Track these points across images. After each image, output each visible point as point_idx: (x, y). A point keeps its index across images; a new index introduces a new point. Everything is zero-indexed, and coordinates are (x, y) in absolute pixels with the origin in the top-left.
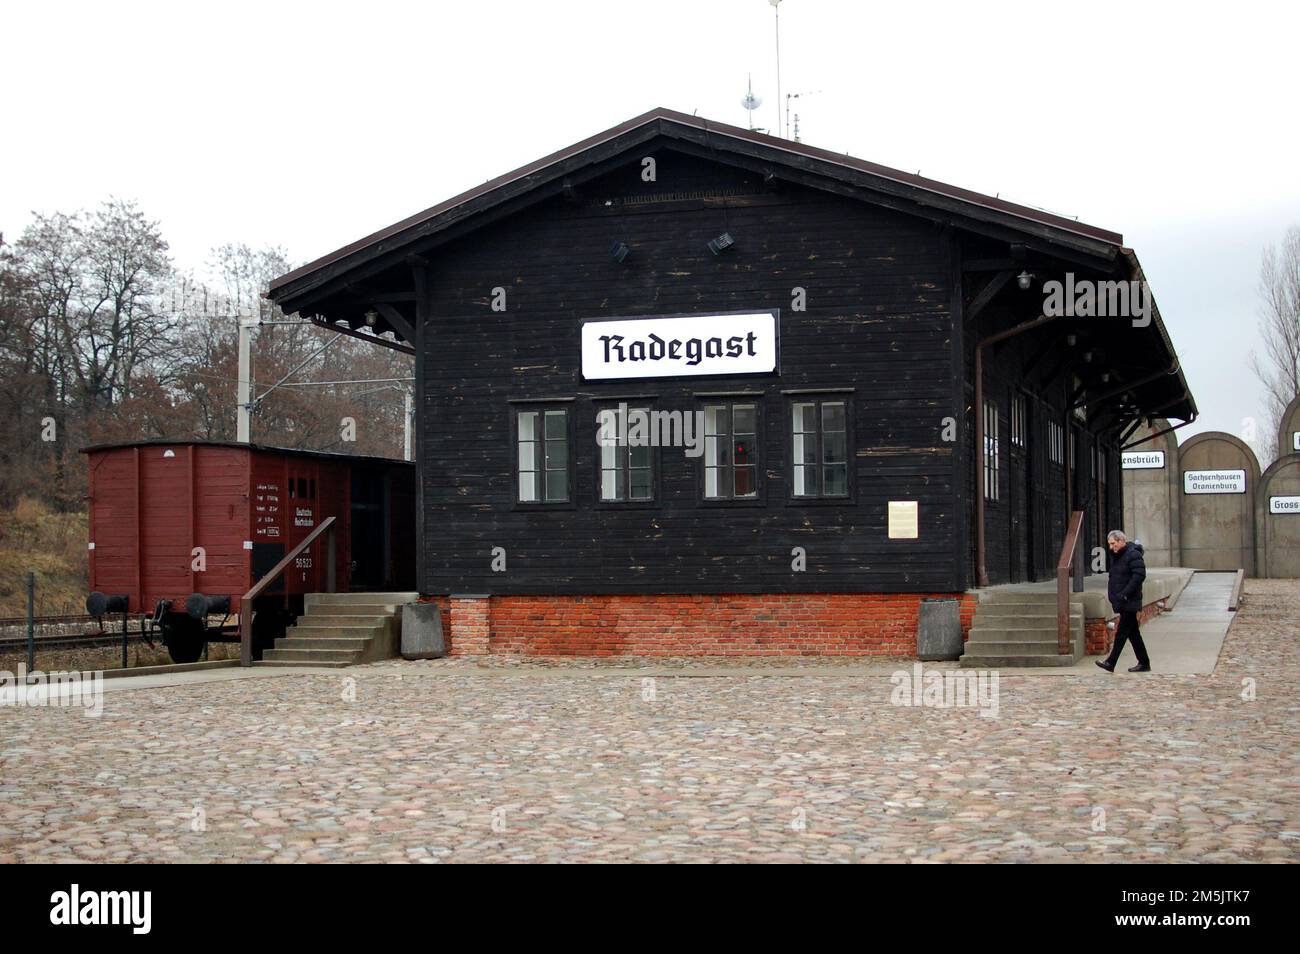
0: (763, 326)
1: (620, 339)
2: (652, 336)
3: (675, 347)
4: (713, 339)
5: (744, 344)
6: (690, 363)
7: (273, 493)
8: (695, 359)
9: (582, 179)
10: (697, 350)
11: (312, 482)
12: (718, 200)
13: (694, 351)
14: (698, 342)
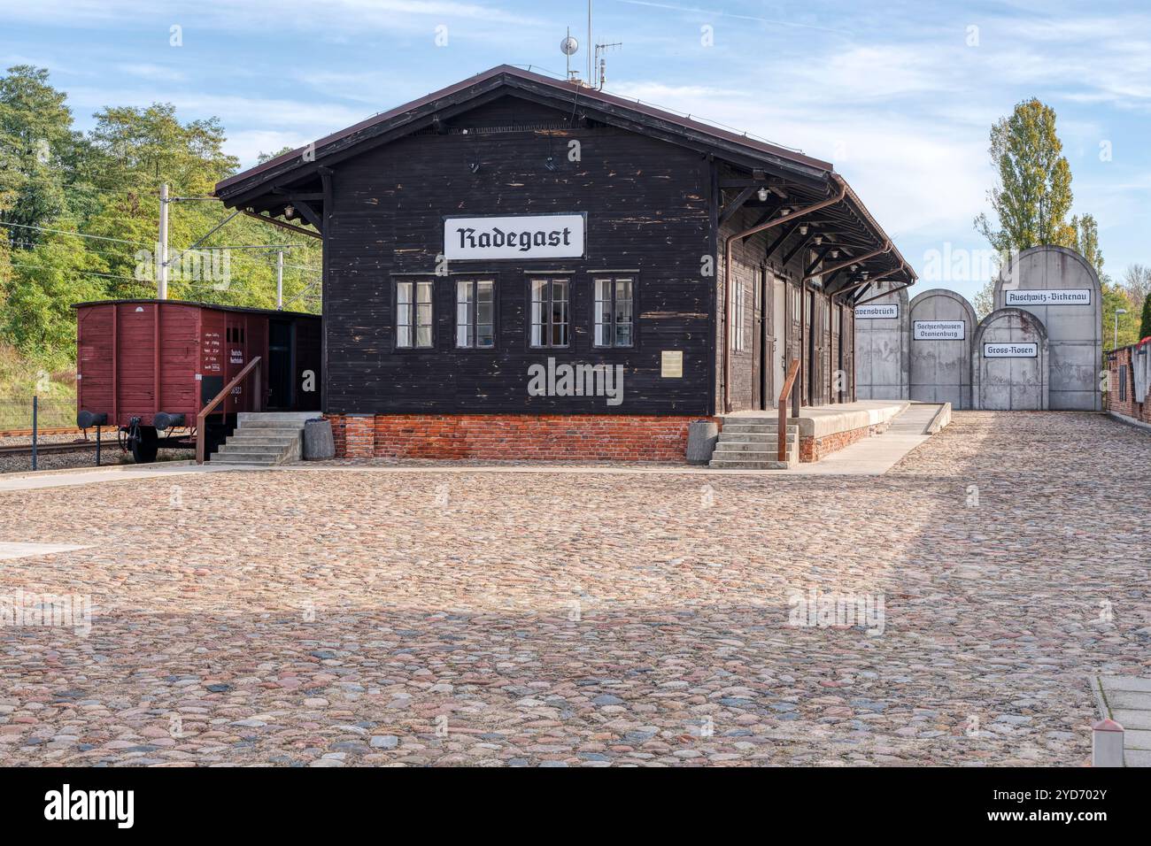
0: (575, 224)
1: (472, 231)
2: (495, 229)
3: (512, 237)
4: (539, 233)
5: (561, 237)
6: (522, 250)
7: (215, 339)
8: (526, 247)
9: (448, 115)
10: (527, 241)
11: (243, 330)
12: (545, 132)
13: (525, 241)
14: (528, 235)
